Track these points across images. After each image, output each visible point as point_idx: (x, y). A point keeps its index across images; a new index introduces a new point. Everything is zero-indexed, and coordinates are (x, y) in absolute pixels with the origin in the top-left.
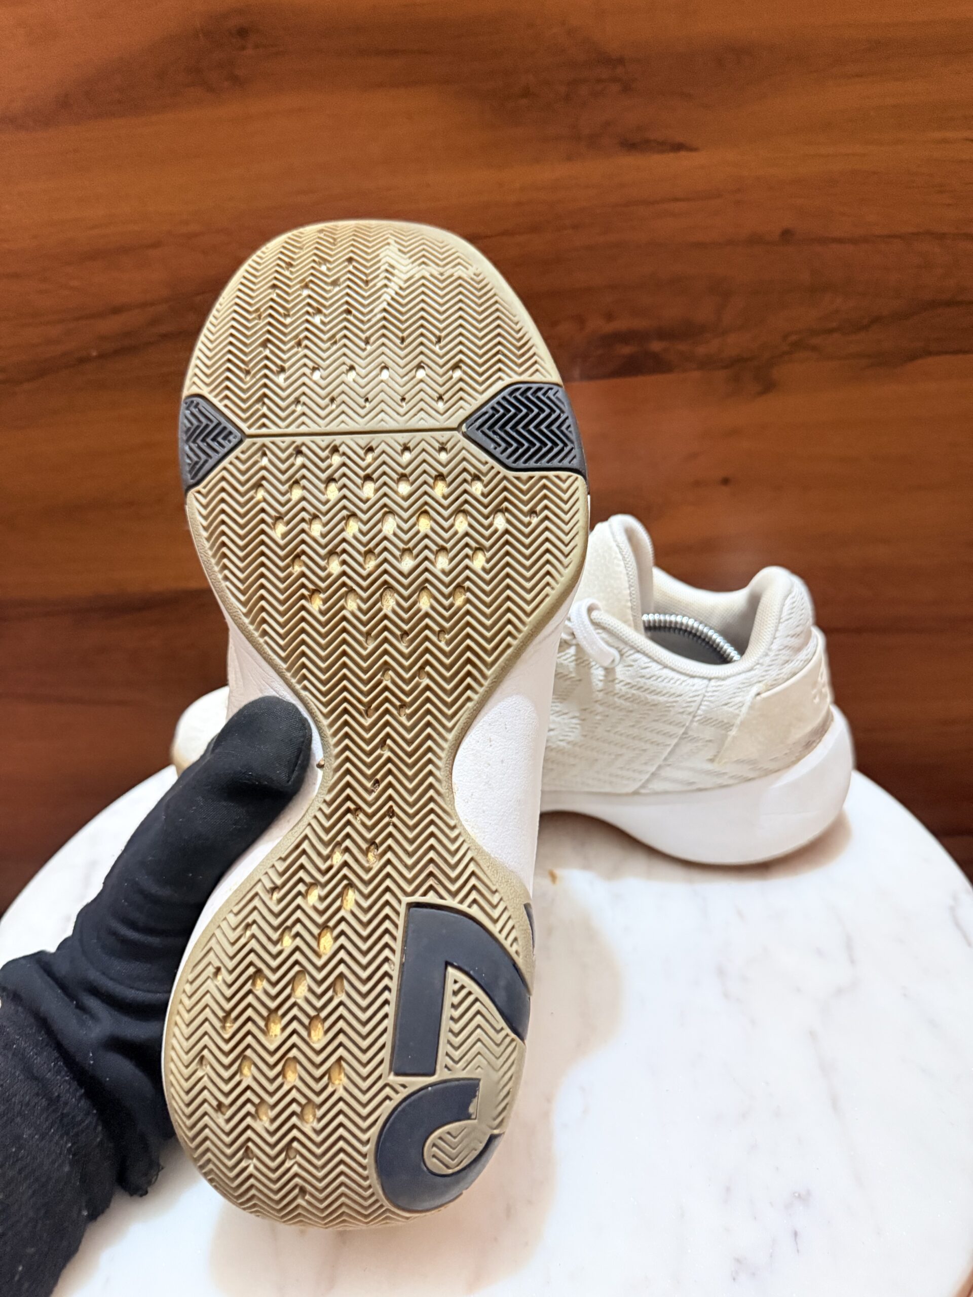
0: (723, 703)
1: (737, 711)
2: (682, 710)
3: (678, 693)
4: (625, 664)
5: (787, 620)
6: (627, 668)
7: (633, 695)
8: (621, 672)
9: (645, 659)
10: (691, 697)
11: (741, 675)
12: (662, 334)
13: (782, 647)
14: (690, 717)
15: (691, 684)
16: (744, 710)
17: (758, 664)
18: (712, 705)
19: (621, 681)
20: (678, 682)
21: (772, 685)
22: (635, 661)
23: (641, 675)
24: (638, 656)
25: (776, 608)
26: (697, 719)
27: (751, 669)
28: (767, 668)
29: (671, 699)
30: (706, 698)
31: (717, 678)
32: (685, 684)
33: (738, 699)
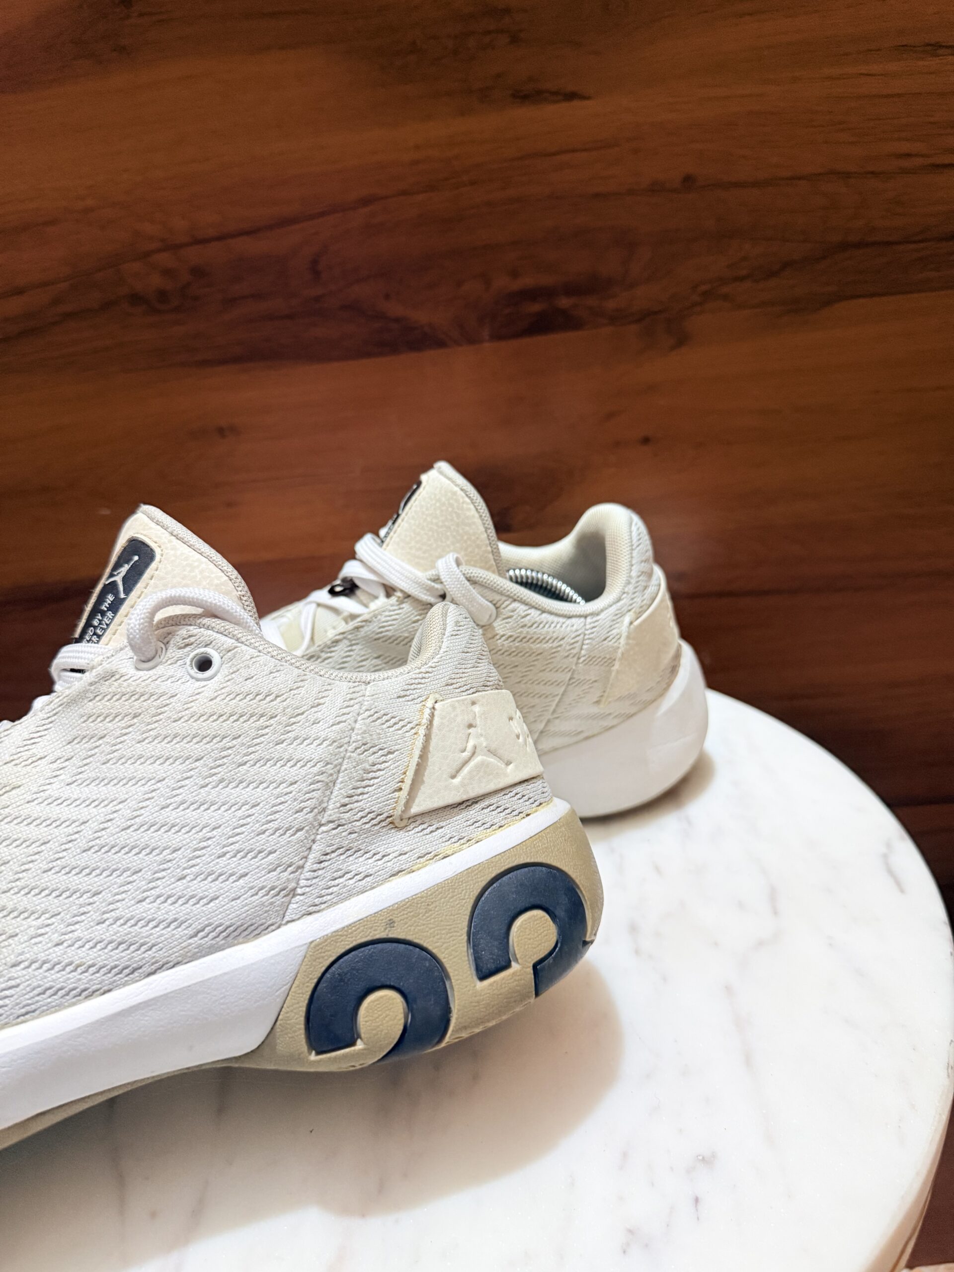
0: (603, 638)
1: (616, 644)
2: (566, 654)
3: (561, 637)
4: (504, 617)
5: (638, 546)
6: (507, 621)
7: (517, 647)
8: (500, 627)
9: (523, 607)
10: (573, 638)
11: (613, 607)
13: (640, 573)
14: (575, 659)
15: (570, 625)
16: (622, 641)
17: (624, 593)
18: (594, 643)
19: (503, 636)
20: (559, 626)
21: (639, 613)
22: (513, 611)
23: (522, 624)
24: (515, 605)
25: (626, 536)
26: (581, 660)
27: (619, 600)
28: (633, 596)
29: (555, 644)
30: (587, 637)
31: (593, 614)
32: (564, 626)
33: (615, 632)
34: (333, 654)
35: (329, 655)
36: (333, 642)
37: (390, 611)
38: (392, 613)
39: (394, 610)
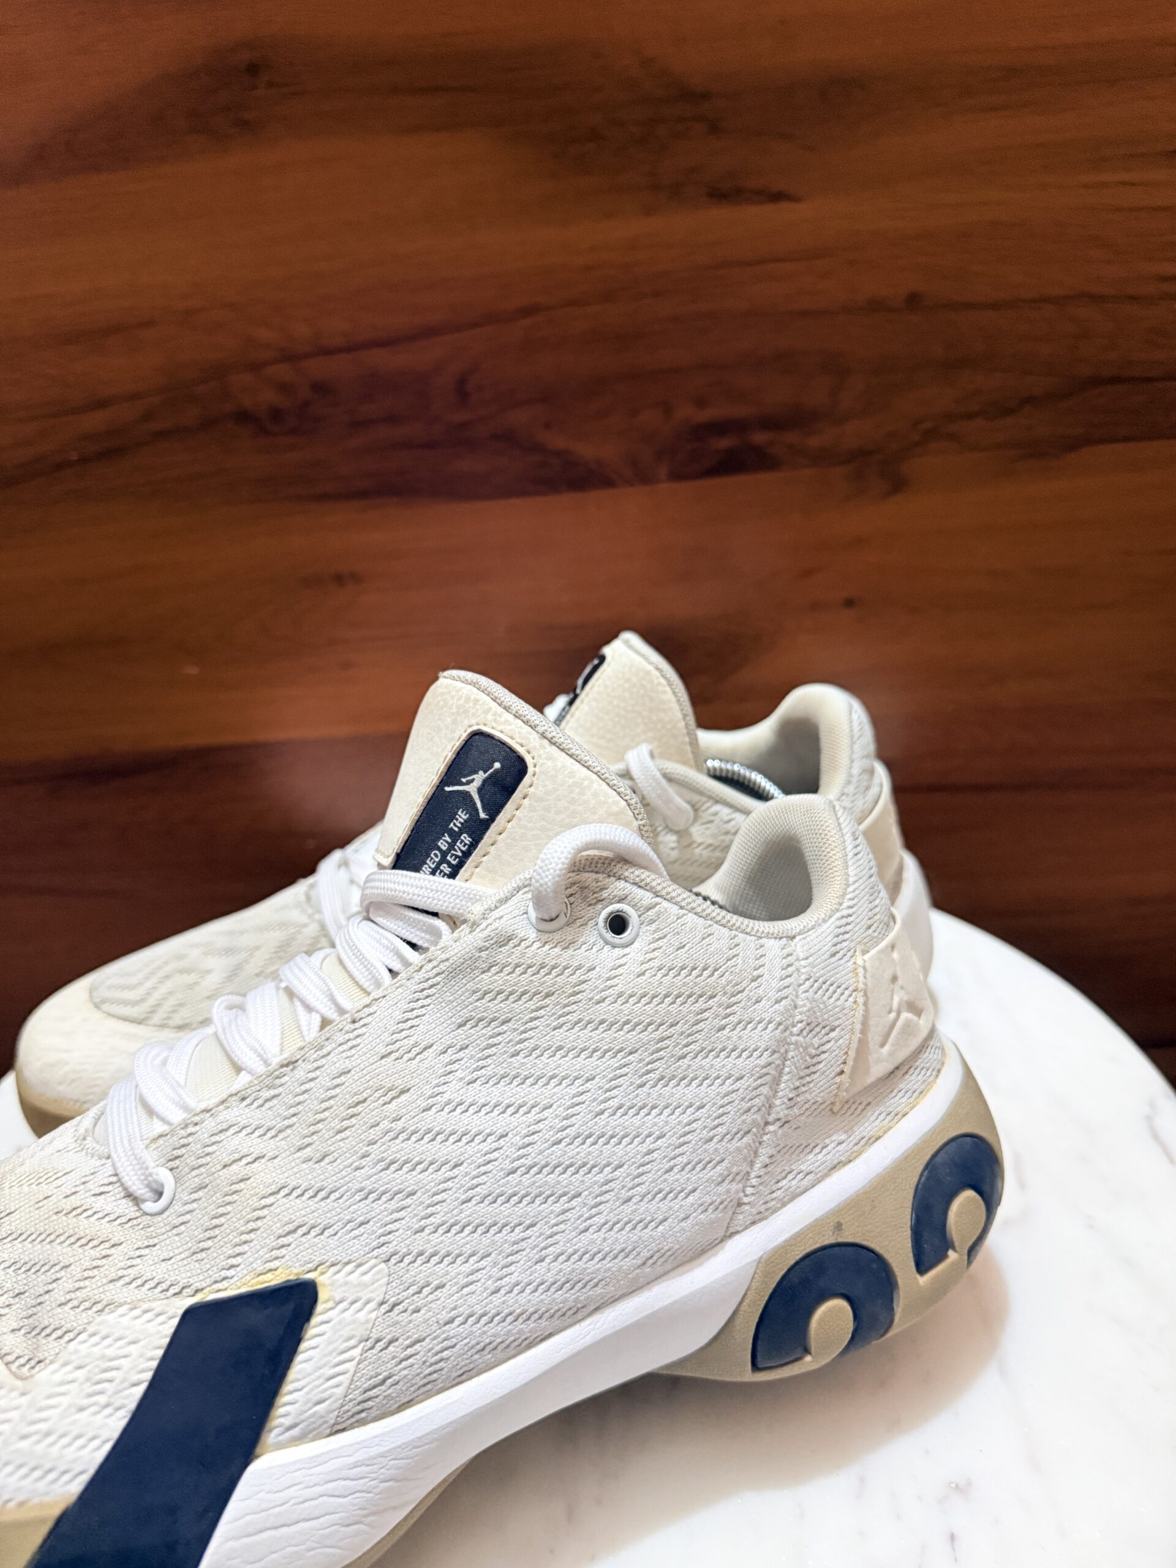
4: (704, 821)
5: (859, 738)
6: (706, 826)
8: (698, 833)
9: (726, 810)
13: (861, 772)
17: (843, 794)
19: (700, 844)
21: (862, 817)
22: (716, 814)
23: (723, 831)
24: (717, 808)
25: (845, 727)
28: (854, 797)
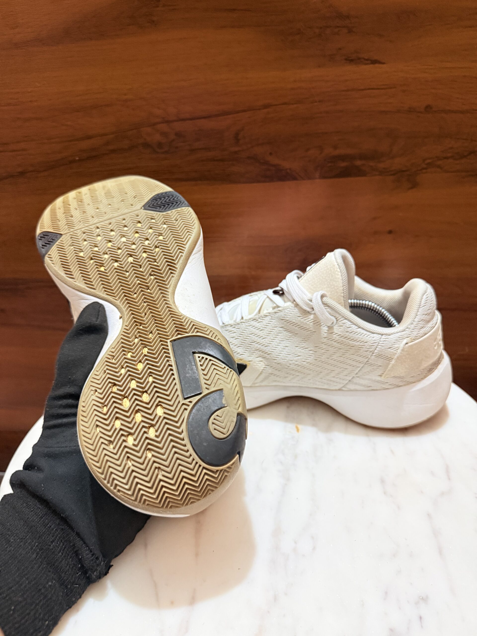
0: (388, 347)
1: (395, 352)
2: (367, 350)
3: (365, 341)
4: (339, 325)
5: (424, 306)
6: (340, 327)
7: (342, 341)
8: (336, 329)
9: (349, 323)
10: (372, 343)
11: (399, 333)
12: (362, 157)
13: (420, 320)
14: (371, 353)
15: (372, 337)
16: (399, 351)
17: (408, 328)
18: (383, 348)
19: (336, 334)
20: (366, 336)
22: (344, 323)
23: (347, 331)
24: (345, 321)
26: (374, 355)
27: (404, 331)
29: (362, 344)
30: (380, 344)
31: (386, 334)
32: (369, 336)
33: (396, 346)
34: (263, 321)
35: (261, 321)
36: (264, 316)
37: (290, 309)
38: (291, 310)
39: (292, 309)
